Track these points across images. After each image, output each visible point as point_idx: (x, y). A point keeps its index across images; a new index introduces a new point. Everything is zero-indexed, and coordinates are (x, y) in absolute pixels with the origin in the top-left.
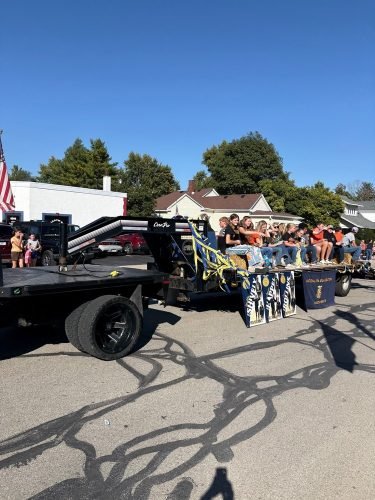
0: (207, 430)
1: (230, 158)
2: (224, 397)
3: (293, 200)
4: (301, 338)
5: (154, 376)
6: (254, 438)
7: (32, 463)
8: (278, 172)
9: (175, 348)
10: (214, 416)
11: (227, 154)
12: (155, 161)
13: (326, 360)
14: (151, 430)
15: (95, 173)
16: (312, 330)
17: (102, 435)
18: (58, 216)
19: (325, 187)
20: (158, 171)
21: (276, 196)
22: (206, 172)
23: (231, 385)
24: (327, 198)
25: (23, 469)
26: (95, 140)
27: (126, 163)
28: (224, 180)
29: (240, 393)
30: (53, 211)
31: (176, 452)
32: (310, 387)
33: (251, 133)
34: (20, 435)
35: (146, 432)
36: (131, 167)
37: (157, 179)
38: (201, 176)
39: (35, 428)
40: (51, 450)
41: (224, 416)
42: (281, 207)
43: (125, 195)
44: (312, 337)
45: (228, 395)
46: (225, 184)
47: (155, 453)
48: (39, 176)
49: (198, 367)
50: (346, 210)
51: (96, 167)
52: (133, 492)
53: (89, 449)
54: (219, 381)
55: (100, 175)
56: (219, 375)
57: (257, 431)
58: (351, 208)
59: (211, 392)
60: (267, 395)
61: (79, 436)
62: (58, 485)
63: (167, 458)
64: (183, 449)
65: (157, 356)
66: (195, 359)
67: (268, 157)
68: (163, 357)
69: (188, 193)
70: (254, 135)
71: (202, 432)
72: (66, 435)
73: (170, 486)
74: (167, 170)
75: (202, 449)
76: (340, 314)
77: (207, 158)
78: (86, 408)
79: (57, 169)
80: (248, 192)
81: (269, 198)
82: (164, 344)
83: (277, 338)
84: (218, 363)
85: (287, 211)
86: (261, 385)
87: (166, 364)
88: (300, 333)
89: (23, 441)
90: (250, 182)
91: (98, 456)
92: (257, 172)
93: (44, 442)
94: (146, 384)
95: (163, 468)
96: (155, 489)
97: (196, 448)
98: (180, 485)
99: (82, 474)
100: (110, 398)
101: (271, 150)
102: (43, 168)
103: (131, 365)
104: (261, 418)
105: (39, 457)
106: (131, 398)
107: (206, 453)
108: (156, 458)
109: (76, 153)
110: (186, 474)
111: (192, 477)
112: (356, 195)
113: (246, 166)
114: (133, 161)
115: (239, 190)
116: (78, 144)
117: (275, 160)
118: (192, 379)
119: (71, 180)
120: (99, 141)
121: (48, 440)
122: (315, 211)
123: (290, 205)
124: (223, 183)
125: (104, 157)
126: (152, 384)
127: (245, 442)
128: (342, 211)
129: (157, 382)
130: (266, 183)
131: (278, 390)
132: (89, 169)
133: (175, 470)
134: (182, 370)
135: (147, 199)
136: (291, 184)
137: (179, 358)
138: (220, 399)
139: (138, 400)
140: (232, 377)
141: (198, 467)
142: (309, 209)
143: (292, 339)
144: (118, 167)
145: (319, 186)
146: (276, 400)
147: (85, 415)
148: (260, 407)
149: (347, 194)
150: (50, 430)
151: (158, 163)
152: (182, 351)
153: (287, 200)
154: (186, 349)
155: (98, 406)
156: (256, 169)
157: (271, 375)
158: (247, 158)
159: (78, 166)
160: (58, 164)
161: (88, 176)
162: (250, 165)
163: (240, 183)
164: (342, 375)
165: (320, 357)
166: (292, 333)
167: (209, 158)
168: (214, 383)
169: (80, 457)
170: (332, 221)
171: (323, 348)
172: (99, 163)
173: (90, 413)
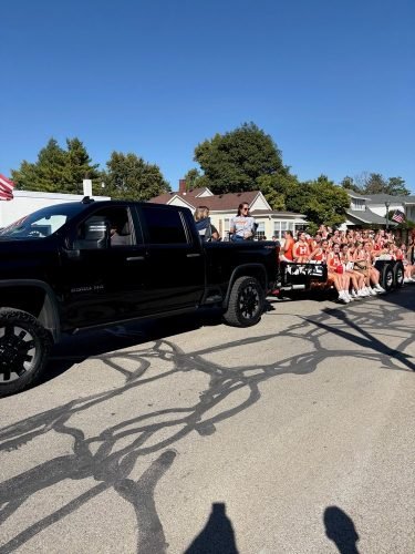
0: (191, 413)
1: (223, 153)
2: (210, 385)
3: (295, 196)
4: (293, 331)
5: (141, 372)
6: (237, 416)
7: (23, 448)
8: (278, 166)
9: (164, 347)
10: (199, 401)
11: (220, 149)
12: (141, 160)
13: (315, 350)
15: (74, 177)
16: (304, 324)
17: (90, 423)
19: (329, 180)
20: (145, 172)
21: (276, 192)
22: (199, 169)
23: (217, 374)
24: (331, 192)
25: (14, 453)
26: (71, 139)
27: (108, 164)
28: (218, 177)
29: (226, 381)
31: (162, 430)
32: (296, 373)
33: (246, 125)
35: (132, 417)
36: (114, 169)
37: (144, 180)
38: (193, 175)
39: (23, 421)
40: (41, 436)
41: (209, 400)
42: (282, 205)
43: (109, 199)
44: (304, 330)
45: (215, 384)
46: (220, 182)
47: (142, 433)
49: (183, 362)
50: (352, 205)
51: (75, 170)
52: (120, 462)
53: (78, 434)
54: (207, 372)
55: (79, 179)
56: (207, 368)
57: (240, 411)
58: (361, 202)
59: (201, 380)
60: (253, 382)
61: (68, 424)
62: (49, 462)
63: (153, 436)
64: (168, 428)
65: (146, 355)
66: (184, 355)
67: (266, 150)
68: (152, 356)
69: (180, 193)
70: (249, 126)
71: (187, 414)
72: (55, 424)
73: (155, 455)
74: (155, 170)
75: (186, 427)
77: (199, 155)
78: (73, 402)
79: (31, 175)
80: (245, 190)
81: (268, 196)
82: (153, 344)
83: (268, 333)
84: (207, 357)
85: (289, 209)
86: (247, 374)
87: (153, 361)
88: (293, 327)
89: (13, 432)
90: (247, 179)
91: (86, 437)
92: (254, 167)
93: (33, 431)
94: (133, 379)
95: (147, 444)
96: (140, 459)
97: (180, 427)
98: (164, 455)
99: (72, 452)
101: (268, 142)
102: (14, 174)
105: (29, 443)
106: (119, 392)
107: (190, 430)
108: (141, 436)
109: (51, 155)
110: (171, 446)
111: (176, 448)
112: (364, 189)
113: (241, 160)
114: (116, 161)
115: (235, 189)
116: (52, 145)
117: (273, 153)
118: (180, 372)
120: (76, 140)
121: (37, 429)
122: (319, 208)
123: (291, 203)
124: (217, 181)
125: (83, 159)
126: (139, 379)
127: (229, 419)
128: (348, 206)
129: (144, 377)
130: (265, 179)
131: (264, 377)
132: (67, 173)
133: (159, 444)
134: (171, 366)
136: (294, 179)
137: (167, 355)
138: (207, 387)
139: (125, 393)
140: (219, 368)
141: (181, 441)
142: (311, 206)
143: (283, 333)
144: (100, 170)
145: (322, 179)
146: (261, 386)
147: (73, 408)
148: (246, 391)
149: (355, 189)
150: (39, 420)
151: (145, 163)
152: (171, 349)
153: (288, 197)
154: (174, 348)
155: (85, 400)
156: (253, 163)
157: (259, 364)
158: (243, 152)
159: (55, 170)
160: (32, 168)
161: (66, 180)
162: (246, 160)
163: (236, 180)
164: (329, 361)
165: (310, 347)
166: (284, 328)
167: (201, 154)
168: (201, 374)
169: (69, 439)
170: (338, 218)
171: (314, 340)
172: (78, 166)
173: (78, 406)
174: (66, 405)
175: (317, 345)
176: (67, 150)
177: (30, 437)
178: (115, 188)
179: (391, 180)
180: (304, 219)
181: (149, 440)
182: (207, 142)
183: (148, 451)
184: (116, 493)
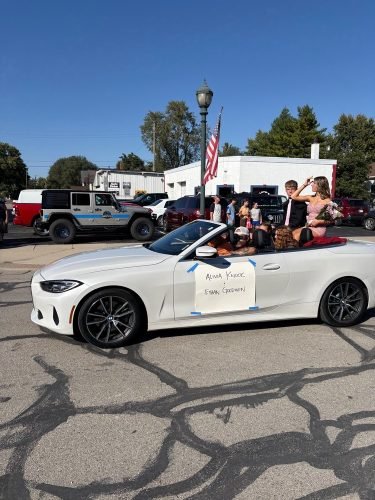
12: (371, 121)
15: (302, 142)
18: (265, 188)
25: (252, 411)
26: (302, 106)
27: (336, 128)
30: (260, 183)
36: (340, 131)
39: (259, 378)
40: (276, 401)
43: (335, 162)
48: (247, 150)
51: (302, 135)
52: (363, 463)
55: (307, 144)
61: (301, 394)
72: (288, 391)
78: (305, 371)
79: (264, 142)
89: (250, 387)
91: (322, 418)
93: (268, 392)
99: (308, 431)
100: (330, 366)
102: (250, 142)
103: (350, 337)
105: (265, 404)
106: (355, 371)
109: (283, 124)
116: (285, 114)
119: (277, 152)
120: (307, 108)
121: (271, 391)
125: (312, 123)
132: (295, 139)
135: (360, 164)
144: (326, 134)
147: (305, 377)
150: (272, 382)
159: (285, 137)
160: (265, 136)
161: (294, 145)
169: (303, 414)
172: (306, 132)
173: (310, 376)
174: (299, 372)
176: (297, 118)
177: (265, 397)
178: (340, 150)
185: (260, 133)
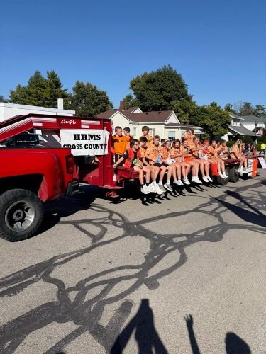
0: (140, 270)
1: (150, 85)
2: (151, 248)
3: (195, 115)
4: (203, 209)
5: (101, 236)
6: (173, 273)
7: (20, 294)
8: (185, 95)
9: (115, 217)
10: (144, 260)
11: (147, 82)
12: (95, 87)
13: (219, 223)
14: (102, 271)
15: (52, 97)
16: (210, 204)
17: (69, 274)
19: (218, 105)
20: (97, 95)
21: (183, 112)
22: (133, 95)
23: (154, 240)
24: (219, 113)
25: (14, 297)
26: (50, 71)
28: (146, 101)
29: (162, 245)
31: (120, 284)
32: (209, 241)
33: (165, 66)
34: (10, 276)
35: (98, 272)
36: (77, 92)
37: (97, 100)
38: (129, 98)
39: (21, 271)
40: (33, 285)
41: (151, 260)
42: (187, 120)
43: (74, 112)
44: (210, 208)
45: (154, 247)
46: (146, 104)
47: (105, 285)
48: (10, 99)
49: (132, 229)
50: (232, 122)
51: (52, 92)
52: (92, 310)
53: (60, 284)
54: (147, 237)
55: (55, 98)
56: (147, 234)
57: (174, 270)
58: (237, 121)
59: (142, 245)
60: (180, 246)
61: (52, 275)
62: (40, 307)
63: (114, 288)
64: (124, 282)
65: (103, 223)
66: (130, 224)
67: (178, 84)
68: (107, 223)
69: (120, 110)
70: (167, 67)
71: (137, 271)
72: (43, 275)
73: (117, 305)
74: (104, 94)
75: (137, 282)
76: (229, 193)
77: (133, 85)
78: (55, 258)
79: (23, 94)
80: (163, 110)
81: (178, 114)
82: (108, 214)
83: (185, 210)
84: (145, 226)
85: (191, 123)
86: (176, 240)
87: (110, 227)
88: (202, 206)
89: (13, 280)
90: (165, 102)
91: (66, 287)
92: (169, 95)
93: (28, 280)
94: (96, 241)
95: (111, 295)
96: (107, 307)
97: (133, 281)
98: (123, 304)
99: (56, 300)
100: (72, 251)
101: (179, 78)
102: (12, 93)
103: (85, 229)
104: (177, 261)
105: (25, 290)
106: (87, 250)
107: (141, 284)
108: (106, 288)
109: (36, 81)
110: (128, 297)
111: (132, 299)
112: (240, 112)
113: (161, 90)
114: (79, 87)
115: (156, 108)
116: (37, 75)
117: (182, 86)
118: (129, 237)
119: (34, 102)
120: (53, 72)
121: (31, 278)
122: (210, 123)
123: (193, 119)
124: (145, 103)
125: (58, 84)
126: (101, 241)
127: (167, 276)
128: (229, 123)
129: (104, 239)
130: (176, 103)
131: (188, 243)
132: (47, 94)
133: (120, 295)
134: (121, 232)
136: (194, 104)
137: (118, 223)
138: (149, 250)
139: (91, 251)
140: (156, 235)
141: (135, 293)
142: (206, 122)
143: (196, 210)
144: (68, 92)
145: (214, 105)
146: (186, 250)
147: (56, 262)
148: (176, 255)
149: (233, 111)
150: (31, 271)
151: (97, 89)
152: (121, 219)
153: (191, 115)
154: (123, 218)
155: (63, 256)
156: (169, 92)
157: (183, 233)
158: (162, 85)
159: (39, 91)
160: (24, 90)
161: (46, 98)
162: (164, 89)
163: (157, 103)
164: (231, 232)
165: (216, 222)
166: (196, 206)
167: (135, 85)
168: (144, 239)
169: (53, 288)
170: (222, 130)
171: (218, 215)
172: (54, 89)
173: (59, 261)
174: (51, 260)
175: (221, 220)
176: (47, 79)
177: (25, 285)
178: (78, 105)
179: (257, 107)
180: (201, 130)
181: (111, 291)
182: (138, 77)
183: (111, 300)
184: (91, 336)
185: (19, 87)
